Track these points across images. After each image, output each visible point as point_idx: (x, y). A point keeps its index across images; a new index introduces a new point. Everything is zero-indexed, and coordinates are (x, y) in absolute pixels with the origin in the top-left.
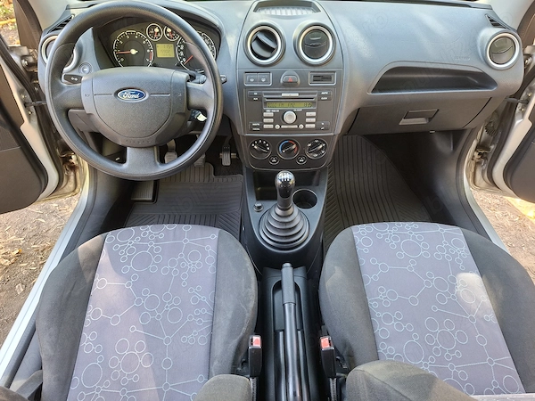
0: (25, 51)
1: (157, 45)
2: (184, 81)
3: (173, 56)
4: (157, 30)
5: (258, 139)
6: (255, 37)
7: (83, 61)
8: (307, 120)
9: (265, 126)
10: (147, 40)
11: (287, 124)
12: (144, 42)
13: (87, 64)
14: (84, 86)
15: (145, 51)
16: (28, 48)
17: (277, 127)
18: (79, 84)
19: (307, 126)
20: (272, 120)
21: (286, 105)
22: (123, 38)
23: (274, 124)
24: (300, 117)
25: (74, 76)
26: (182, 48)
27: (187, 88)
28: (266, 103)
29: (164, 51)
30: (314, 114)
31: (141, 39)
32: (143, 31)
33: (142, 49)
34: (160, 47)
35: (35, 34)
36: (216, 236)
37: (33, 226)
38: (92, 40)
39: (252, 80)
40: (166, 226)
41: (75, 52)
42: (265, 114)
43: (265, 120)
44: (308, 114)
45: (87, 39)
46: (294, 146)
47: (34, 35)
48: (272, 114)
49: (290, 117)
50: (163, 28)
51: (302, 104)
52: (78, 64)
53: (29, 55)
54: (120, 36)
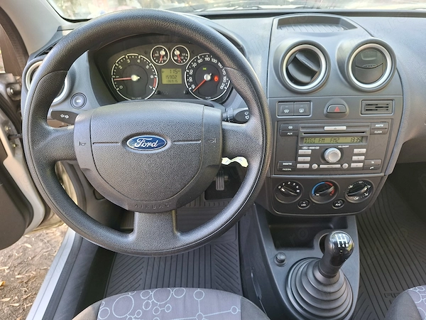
0: (11, 78)
1: (163, 70)
2: (218, 121)
3: (180, 82)
4: (163, 53)
5: (286, 180)
6: (292, 58)
7: (76, 91)
8: (355, 158)
9: (299, 166)
10: (151, 65)
11: (328, 163)
12: (147, 67)
13: (81, 94)
14: (79, 130)
15: (148, 78)
16: (14, 75)
17: (315, 166)
18: (71, 127)
19: (353, 165)
20: (308, 159)
21: (327, 140)
22: (124, 63)
23: (311, 163)
24: (346, 155)
25: (65, 113)
26: (191, 73)
27: (223, 130)
28: (303, 138)
29: (170, 77)
30: (364, 151)
31: (144, 63)
32: (147, 54)
33: (145, 75)
34: (166, 72)
35: (20, 59)
36: (238, 310)
37: (18, 252)
38: (87, 64)
39: (286, 111)
40: (172, 291)
41: (66, 82)
42: (301, 152)
43: (300, 159)
44: (356, 151)
45: (81, 65)
46: (331, 189)
47: (19, 61)
48: (309, 152)
49: (332, 155)
50: (170, 50)
51: (349, 140)
52: (70, 95)
53: (16, 83)
54: (119, 60)
